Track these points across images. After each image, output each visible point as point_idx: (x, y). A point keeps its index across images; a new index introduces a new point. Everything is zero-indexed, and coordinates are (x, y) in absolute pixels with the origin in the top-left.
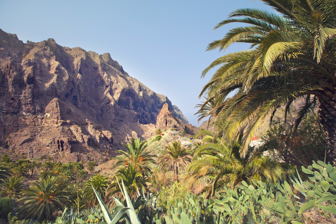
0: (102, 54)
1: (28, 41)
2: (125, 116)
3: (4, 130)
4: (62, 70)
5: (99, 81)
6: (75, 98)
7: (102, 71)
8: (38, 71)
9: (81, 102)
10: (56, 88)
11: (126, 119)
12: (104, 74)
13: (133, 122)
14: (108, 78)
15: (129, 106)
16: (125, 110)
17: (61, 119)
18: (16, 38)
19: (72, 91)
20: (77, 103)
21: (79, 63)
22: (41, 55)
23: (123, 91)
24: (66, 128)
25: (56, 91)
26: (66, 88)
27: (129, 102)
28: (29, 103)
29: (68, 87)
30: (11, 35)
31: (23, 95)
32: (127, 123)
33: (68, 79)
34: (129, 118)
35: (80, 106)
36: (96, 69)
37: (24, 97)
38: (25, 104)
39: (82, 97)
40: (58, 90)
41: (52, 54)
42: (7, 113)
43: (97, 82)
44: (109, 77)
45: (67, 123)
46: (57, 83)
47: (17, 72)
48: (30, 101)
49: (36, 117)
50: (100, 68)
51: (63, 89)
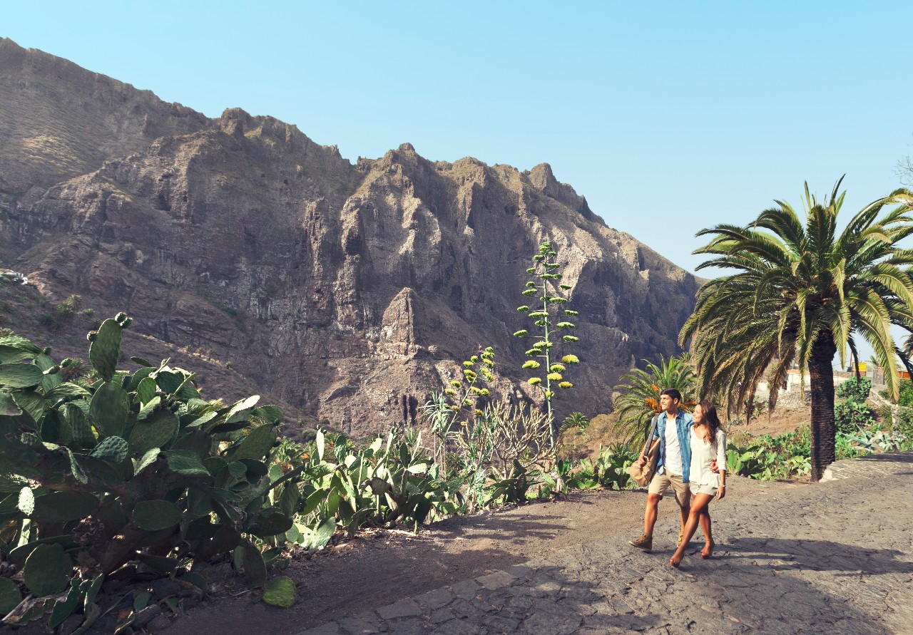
0: (529, 170)
1: (360, 159)
2: (591, 345)
3: (301, 364)
4: (427, 219)
5: (520, 243)
6: (457, 291)
7: (528, 216)
8: (376, 226)
9: (471, 302)
10: (412, 266)
11: (594, 353)
12: (532, 223)
13: (618, 365)
14: (543, 235)
15: (604, 314)
16: (592, 326)
17: (415, 343)
18: (338, 154)
19: (449, 272)
20: (460, 304)
21: (469, 198)
22: (384, 187)
23: (586, 268)
24: (426, 367)
25: (412, 272)
26: (435, 265)
27: (605, 302)
28: (349, 300)
29: (439, 262)
30: (329, 149)
31: (338, 282)
32: (598, 367)
33: (440, 242)
34: (604, 353)
35: (468, 315)
36: (512, 210)
37: (341, 286)
38: (342, 304)
39: (475, 288)
40: (417, 272)
41: (406, 181)
42: (309, 326)
43: (514, 248)
44: (546, 230)
45: (429, 353)
46: (416, 254)
47: (329, 226)
48: (351, 296)
49: (364, 335)
50: (522, 207)
51: (428, 268)
